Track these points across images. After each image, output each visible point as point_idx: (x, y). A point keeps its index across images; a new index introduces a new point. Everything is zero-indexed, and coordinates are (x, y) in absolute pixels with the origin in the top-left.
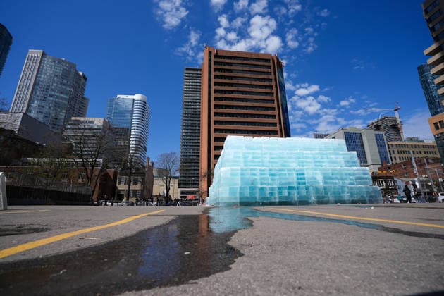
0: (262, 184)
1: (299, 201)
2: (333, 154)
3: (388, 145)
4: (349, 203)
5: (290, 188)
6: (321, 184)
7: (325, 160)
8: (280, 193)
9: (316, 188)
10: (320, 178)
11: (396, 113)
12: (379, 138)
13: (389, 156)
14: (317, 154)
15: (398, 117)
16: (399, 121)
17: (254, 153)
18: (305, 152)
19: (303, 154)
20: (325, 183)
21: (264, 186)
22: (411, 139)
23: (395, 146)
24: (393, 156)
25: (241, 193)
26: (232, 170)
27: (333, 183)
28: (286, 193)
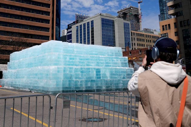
0: (76, 78)
1: (97, 90)
2: (115, 58)
3: (131, 33)
4: (122, 90)
5: (92, 81)
6: (109, 78)
7: (111, 62)
8: (86, 84)
9: (106, 81)
10: (108, 74)
11: (139, 5)
12: (126, 26)
13: (131, 42)
14: (107, 58)
15: (139, 9)
16: (140, 12)
17: (70, 56)
18: (100, 56)
19: (99, 57)
20: (111, 78)
21: (77, 80)
22: (146, 30)
23: (136, 34)
24: (133, 42)
25: (63, 84)
26: (58, 68)
27: (115, 78)
28: (89, 85)
